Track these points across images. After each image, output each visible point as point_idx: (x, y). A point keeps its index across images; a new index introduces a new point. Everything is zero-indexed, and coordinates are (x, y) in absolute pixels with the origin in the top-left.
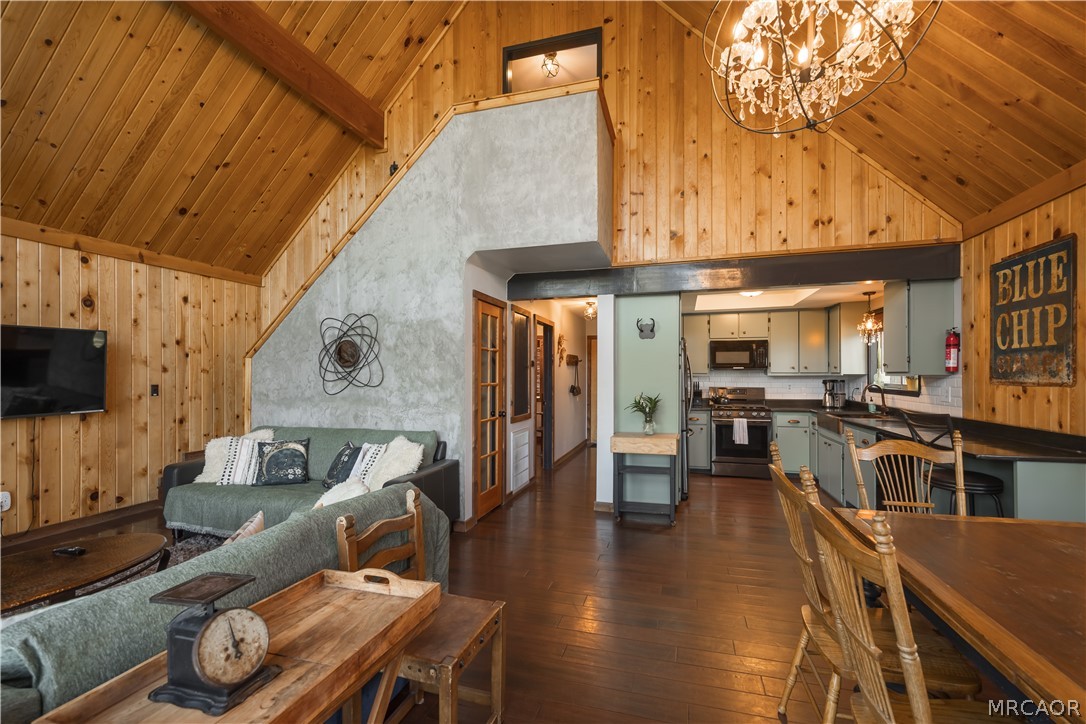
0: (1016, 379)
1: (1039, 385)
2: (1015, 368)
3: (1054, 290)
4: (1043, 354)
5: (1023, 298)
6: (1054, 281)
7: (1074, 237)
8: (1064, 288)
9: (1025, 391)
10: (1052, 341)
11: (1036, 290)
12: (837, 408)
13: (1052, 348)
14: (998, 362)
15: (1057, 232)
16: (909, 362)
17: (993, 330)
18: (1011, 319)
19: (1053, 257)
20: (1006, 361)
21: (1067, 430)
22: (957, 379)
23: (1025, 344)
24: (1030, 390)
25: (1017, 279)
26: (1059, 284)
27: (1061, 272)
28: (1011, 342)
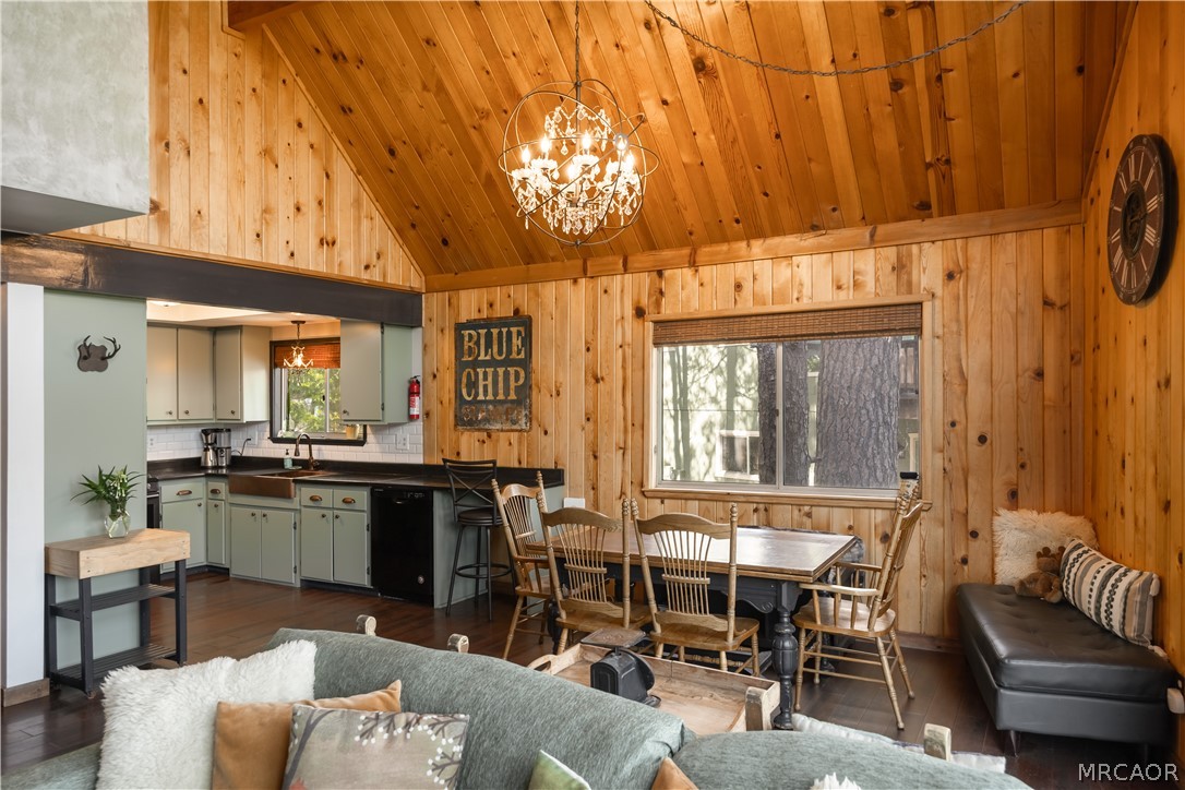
0: (482, 426)
1: (502, 431)
2: (480, 416)
3: (514, 355)
4: (506, 406)
5: (488, 358)
6: (515, 349)
7: (530, 318)
8: (522, 356)
9: (489, 436)
10: (513, 396)
11: (500, 353)
12: (222, 467)
13: (512, 402)
14: (463, 411)
15: (517, 312)
16: (383, 409)
17: (458, 382)
18: (477, 374)
19: (514, 330)
20: (472, 411)
21: (524, 465)
22: (418, 426)
23: (490, 397)
24: (494, 435)
25: (482, 341)
26: (519, 353)
27: (519, 342)
28: (477, 394)
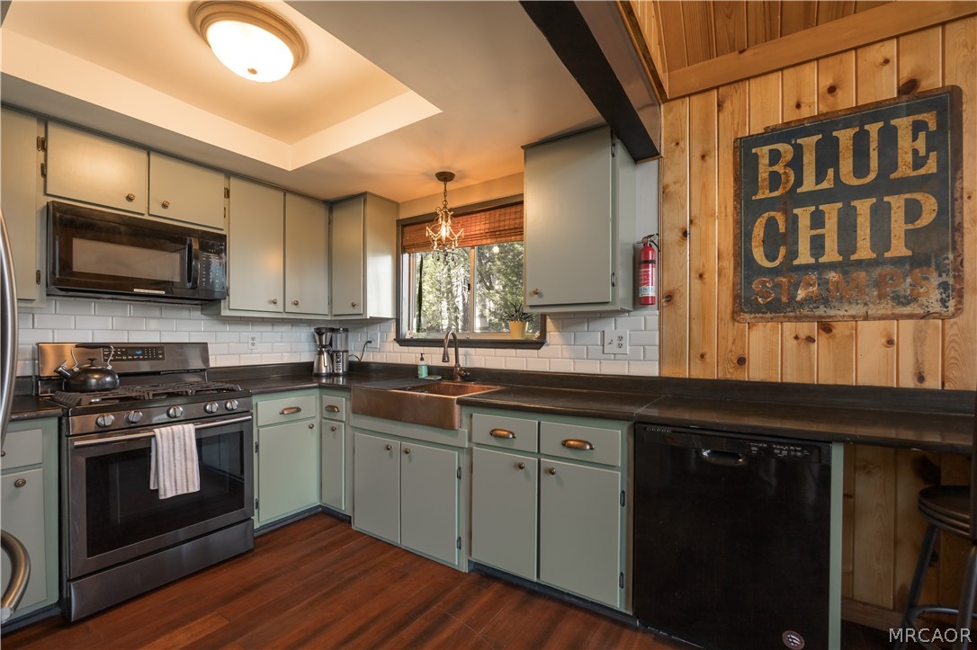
0: (805, 311)
1: (866, 317)
2: (801, 294)
4: (879, 270)
5: (825, 185)
6: (905, 157)
7: (953, 90)
8: (931, 167)
9: (827, 329)
11: (861, 168)
13: (899, 261)
14: (756, 287)
15: (909, 86)
17: (742, 238)
18: (793, 222)
19: (903, 124)
20: (778, 285)
22: (651, 315)
23: (831, 254)
24: (840, 329)
25: (809, 159)
26: (918, 162)
27: (921, 144)
28: (793, 254)
